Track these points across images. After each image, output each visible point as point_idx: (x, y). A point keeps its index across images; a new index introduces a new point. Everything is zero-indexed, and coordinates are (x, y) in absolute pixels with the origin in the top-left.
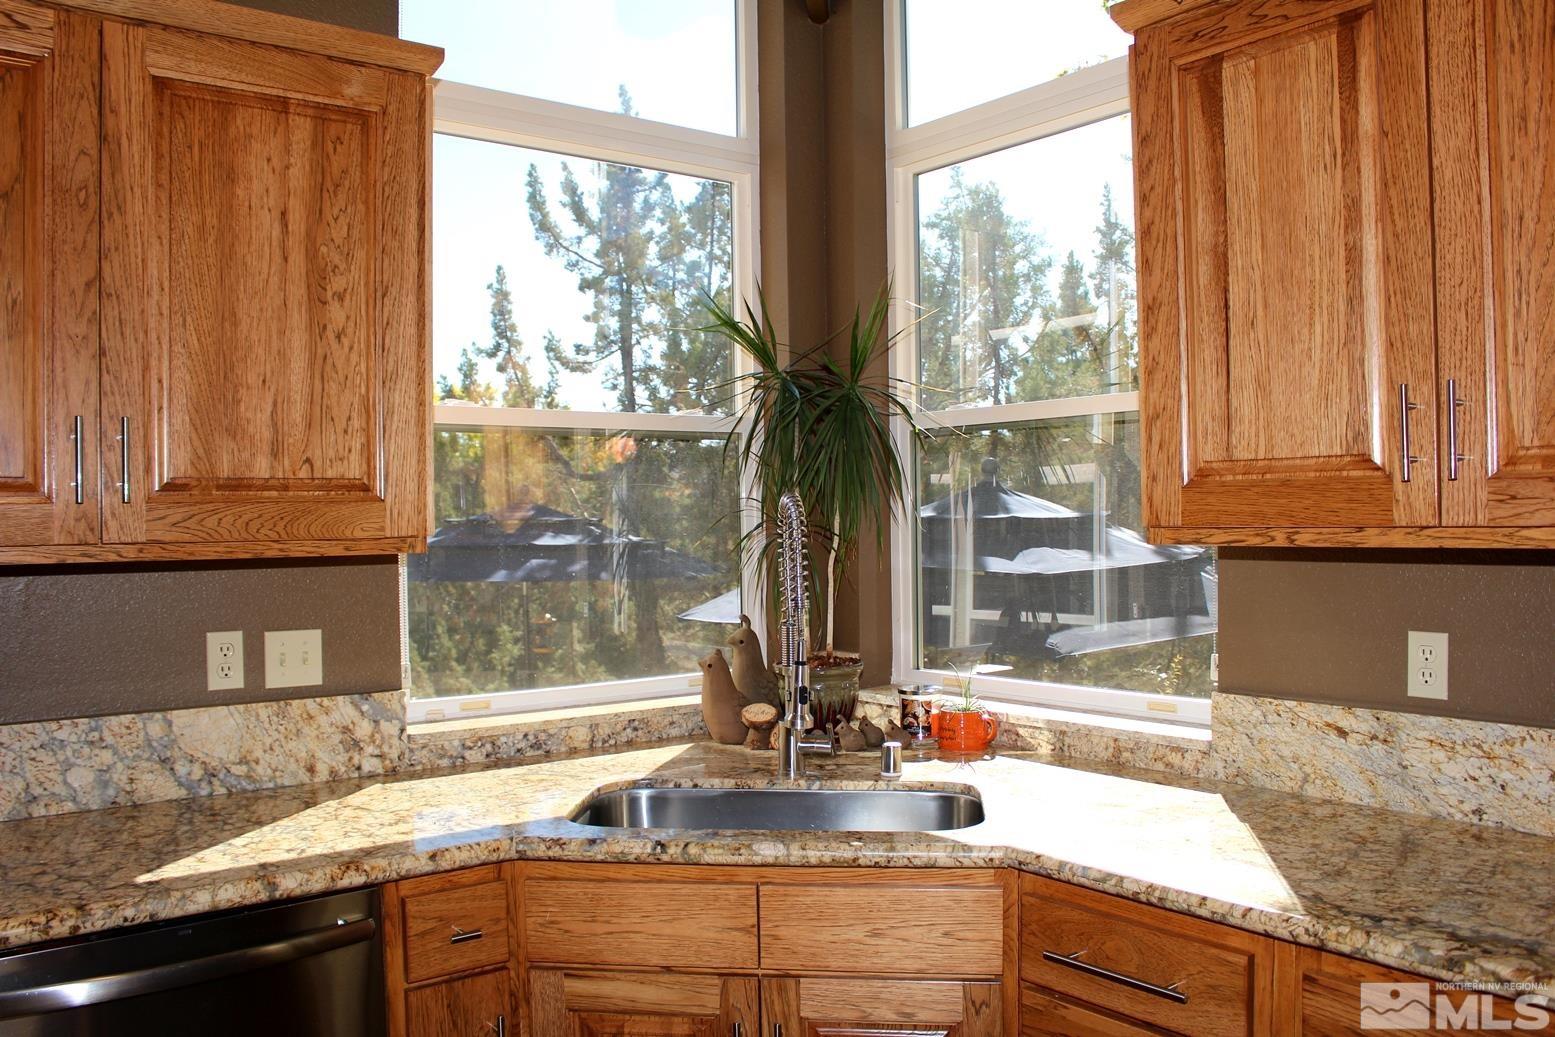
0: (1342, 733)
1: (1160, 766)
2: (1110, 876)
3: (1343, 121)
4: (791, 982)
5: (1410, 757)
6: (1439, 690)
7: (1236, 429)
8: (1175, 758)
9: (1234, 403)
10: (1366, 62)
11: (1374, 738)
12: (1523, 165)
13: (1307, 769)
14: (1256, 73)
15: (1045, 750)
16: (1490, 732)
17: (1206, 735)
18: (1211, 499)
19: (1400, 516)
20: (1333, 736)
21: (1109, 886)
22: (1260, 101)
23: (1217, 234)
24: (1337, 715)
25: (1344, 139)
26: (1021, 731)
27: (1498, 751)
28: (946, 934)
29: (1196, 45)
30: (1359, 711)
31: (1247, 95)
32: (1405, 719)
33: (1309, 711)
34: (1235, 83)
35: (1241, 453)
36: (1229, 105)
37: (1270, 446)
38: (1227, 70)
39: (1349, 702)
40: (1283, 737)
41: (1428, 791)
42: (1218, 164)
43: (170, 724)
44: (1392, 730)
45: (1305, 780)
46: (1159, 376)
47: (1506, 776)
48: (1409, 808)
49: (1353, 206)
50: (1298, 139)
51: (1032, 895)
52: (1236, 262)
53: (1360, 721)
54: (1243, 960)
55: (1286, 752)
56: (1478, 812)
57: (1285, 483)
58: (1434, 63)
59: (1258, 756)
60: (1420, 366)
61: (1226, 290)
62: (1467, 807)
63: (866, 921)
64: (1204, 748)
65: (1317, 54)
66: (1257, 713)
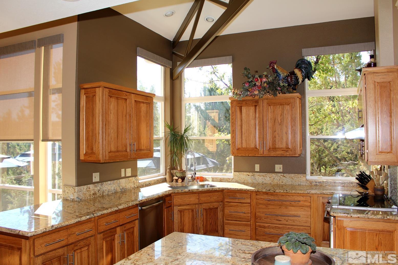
0: (249, 175)
1: (227, 181)
2: (236, 189)
3: (255, 116)
4: (202, 204)
5: (256, 177)
6: (258, 170)
7: (243, 144)
8: (229, 180)
9: (243, 142)
10: (257, 110)
11: (252, 176)
12: (271, 123)
13: (245, 180)
14: (246, 109)
15: (211, 180)
16: (264, 174)
17: (233, 177)
18: (240, 151)
19: (260, 153)
20: (248, 176)
21: (236, 190)
22: (246, 112)
23: (241, 124)
24: (248, 173)
25: (255, 117)
26: (207, 178)
27: (265, 176)
28: (217, 197)
29: (239, 104)
30: (250, 173)
31: (245, 111)
32: (255, 173)
33: (245, 173)
34: (244, 109)
35: (243, 147)
36: (243, 111)
37: (246, 146)
38: (243, 108)
39: (249, 172)
40: (242, 176)
41: (258, 180)
42: (241, 117)
43: (120, 181)
44: (254, 175)
45: (245, 181)
46: (234, 138)
47: (265, 178)
48: (256, 182)
49: (255, 124)
50: (250, 116)
51: (226, 192)
52: (243, 127)
53: (251, 174)
54: (250, 194)
55: (242, 178)
56: (263, 182)
57: (248, 150)
58: (264, 112)
59: (239, 179)
60: (262, 140)
61: (242, 130)
62: (262, 182)
63: (210, 196)
64: (232, 178)
65: (252, 109)
66: (239, 174)
